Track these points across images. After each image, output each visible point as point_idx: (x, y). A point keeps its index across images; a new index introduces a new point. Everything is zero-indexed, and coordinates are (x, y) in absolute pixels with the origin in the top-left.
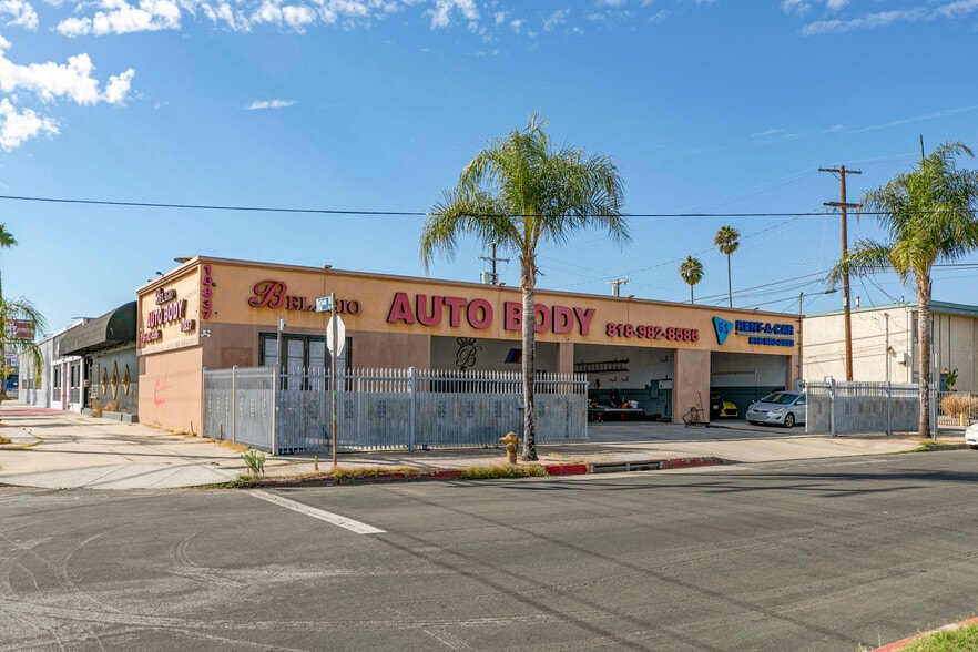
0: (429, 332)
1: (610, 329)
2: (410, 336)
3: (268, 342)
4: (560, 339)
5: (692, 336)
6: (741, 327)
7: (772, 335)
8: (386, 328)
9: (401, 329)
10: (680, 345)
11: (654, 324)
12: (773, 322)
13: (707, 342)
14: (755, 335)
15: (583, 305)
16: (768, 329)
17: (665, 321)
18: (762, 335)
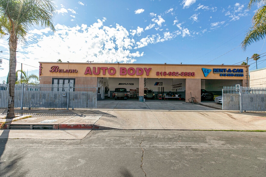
0: (97, 76)
1: (158, 74)
2: (91, 77)
3: (55, 80)
4: (139, 77)
5: (193, 74)
6: (215, 71)
7: (232, 73)
8: (85, 76)
9: (89, 76)
10: (187, 78)
11: (175, 71)
12: (232, 69)
13: (200, 76)
14: (223, 73)
15: (148, 67)
16: (229, 70)
17: (180, 70)
18: (226, 73)
